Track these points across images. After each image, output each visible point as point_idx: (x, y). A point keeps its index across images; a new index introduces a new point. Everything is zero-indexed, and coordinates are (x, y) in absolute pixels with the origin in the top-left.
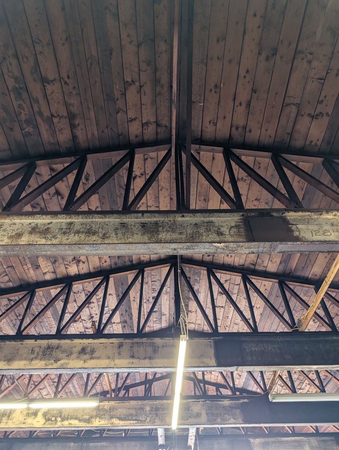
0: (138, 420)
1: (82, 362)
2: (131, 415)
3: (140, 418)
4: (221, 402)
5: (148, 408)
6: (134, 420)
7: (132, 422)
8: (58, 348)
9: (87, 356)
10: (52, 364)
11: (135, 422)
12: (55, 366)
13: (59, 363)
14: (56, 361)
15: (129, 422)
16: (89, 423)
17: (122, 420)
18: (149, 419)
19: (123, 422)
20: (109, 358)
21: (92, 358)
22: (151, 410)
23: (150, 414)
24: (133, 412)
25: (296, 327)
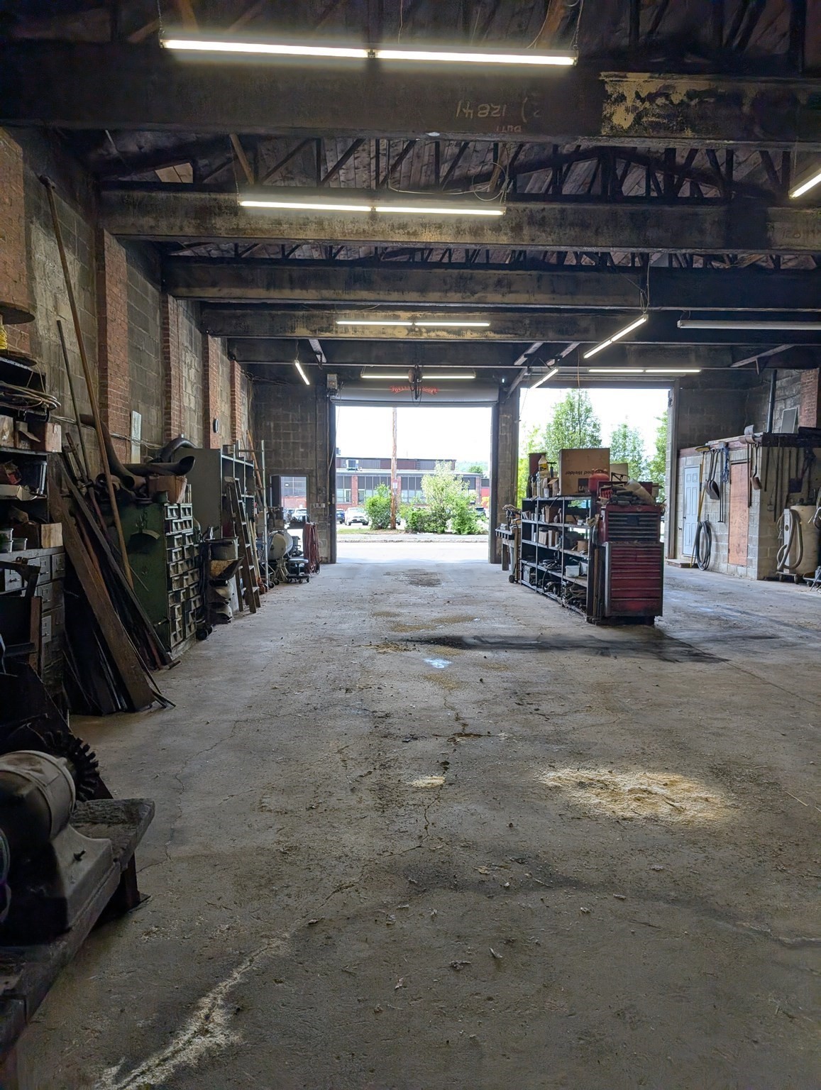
0: (516, 334)
1: (501, 296)
2: (508, 328)
3: (519, 332)
4: (614, 317)
5: (527, 322)
6: (510, 334)
7: (509, 335)
8: (471, 279)
9: (505, 290)
10: (469, 297)
11: (512, 336)
12: (473, 299)
13: (476, 296)
14: (473, 293)
15: (506, 335)
16: (459, 335)
17: (498, 333)
18: (528, 333)
19: (499, 336)
20: (528, 292)
21: (511, 292)
22: (530, 324)
23: (530, 327)
24: (509, 324)
25: (737, 263)
